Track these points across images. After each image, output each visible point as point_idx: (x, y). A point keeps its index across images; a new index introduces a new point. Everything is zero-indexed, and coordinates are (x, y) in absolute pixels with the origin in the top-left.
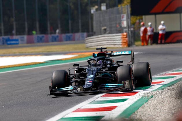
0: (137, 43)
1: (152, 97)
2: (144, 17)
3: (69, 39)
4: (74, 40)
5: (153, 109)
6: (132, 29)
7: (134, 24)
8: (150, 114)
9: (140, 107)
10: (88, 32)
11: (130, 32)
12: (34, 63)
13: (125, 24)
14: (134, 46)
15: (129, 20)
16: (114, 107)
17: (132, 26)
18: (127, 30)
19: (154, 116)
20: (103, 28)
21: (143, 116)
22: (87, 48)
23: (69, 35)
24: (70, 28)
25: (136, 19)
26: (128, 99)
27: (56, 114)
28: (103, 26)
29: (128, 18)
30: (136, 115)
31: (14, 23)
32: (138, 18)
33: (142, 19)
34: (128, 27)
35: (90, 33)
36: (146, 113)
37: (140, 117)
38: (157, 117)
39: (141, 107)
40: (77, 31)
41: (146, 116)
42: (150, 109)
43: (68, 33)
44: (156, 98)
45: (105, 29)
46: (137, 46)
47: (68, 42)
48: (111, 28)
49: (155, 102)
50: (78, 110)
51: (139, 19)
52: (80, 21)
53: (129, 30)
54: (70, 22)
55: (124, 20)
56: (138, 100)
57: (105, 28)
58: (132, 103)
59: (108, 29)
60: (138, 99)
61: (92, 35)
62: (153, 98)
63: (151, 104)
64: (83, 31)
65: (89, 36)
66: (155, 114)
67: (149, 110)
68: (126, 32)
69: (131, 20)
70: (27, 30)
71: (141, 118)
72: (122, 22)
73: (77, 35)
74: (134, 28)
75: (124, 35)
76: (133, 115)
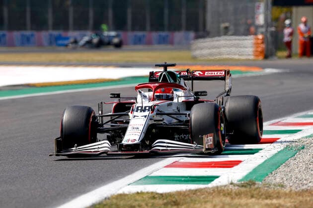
0: (280, 54)
1: (303, 148)
2: (294, 9)
3: (163, 41)
4: (172, 43)
5: (303, 169)
6: (273, 29)
7: (277, 19)
8: (299, 176)
9: (282, 164)
10: (196, 30)
11: (268, 35)
13: (261, 20)
14: (276, 58)
15: (269, 12)
16: (238, 162)
17: (274, 24)
18: (263, 30)
19: (305, 180)
20: (223, 25)
21: (287, 180)
22: (194, 58)
23: (163, 34)
24: (166, 22)
25: (280, 12)
26: (261, 149)
27: (137, 170)
28: (224, 22)
29: (266, 8)
30: (275, 177)
31: (71, 10)
32: (285, 9)
33: (291, 13)
34: (267, 24)
35: (201, 33)
36: (291, 176)
37: (281, 181)
38: (310, 182)
39: (284, 164)
40: (178, 28)
41: (292, 180)
42: (299, 169)
43: (163, 30)
44: (310, 151)
45: (226, 28)
46: (280, 58)
47: (162, 46)
48: (236, 25)
49: (307, 157)
50: (175, 165)
51: (286, 13)
52: (184, 11)
53: (267, 31)
54: (166, 11)
55: (260, 14)
56: (279, 152)
57: (227, 24)
58: (269, 157)
59: (232, 28)
60: (279, 150)
61: (203, 37)
62: (305, 150)
63: (301, 161)
64: (188, 29)
65: (197, 37)
66: (308, 177)
67: (297, 170)
68: (262, 33)
69: (272, 13)
70: (91, 22)
71: (282, 183)
72: (256, 16)
73: (178, 35)
74: (276, 27)
75: (258, 39)
76: (269, 177)
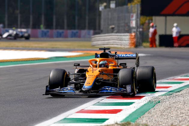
0: (144, 44)
1: (159, 102)
2: (154, 18)
3: (74, 35)
4: (79, 37)
5: (160, 115)
6: (141, 30)
7: (143, 24)
8: (157, 119)
9: (146, 112)
10: (95, 29)
11: (138, 33)
12: (37, 58)
13: (133, 24)
14: (142, 47)
15: (138, 20)
16: (119, 111)
17: (141, 27)
18: (135, 30)
19: (161, 122)
20: (111, 27)
21: (150, 121)
22: (93, 46)
23: (75, 31)
24: (76, 24)
25: (145, 19)
26: (134, 103)
28: (111, 25)
29: (137, 17)
30: (143, 120)
31: (19, 16)
32: (148, 18)
33: (152, 20)
34: (137, 27)
35: (97, 31)
36: (152, 119)
37: (146, 122)
38: (164, 123)
39: (148, 112)
40: (84, 28)
41: (152, 122)
42: (157, 115)
43: (75, 29)
44: (163, 104)
45: (113, 28)
46: (145, 47)
47: (73, 39)
48: (118, 27)
49: (162, 108)
50: (82, 111)
51: (149, 20)
52: (87, 17)
53: (137, 30)
54: (77, 18)
55: (133, 20)
56: (145, 105)
57: (113, 26)
58: (139, 107)
59: (116, 28)
60: (145, 103)
61: (99, 33)
62: (160, 104)
63: (158, 110)
64: (90, 29)
65: (95, 34)
66: (162, 120)
67: (156, 116)
68: (134, 32)
69: (140, 20)
70: (31, 23)
71: (147, 124)
72: (131, 21)
73: (84, 32)
75: (132, 36)
76: (139, 120)
